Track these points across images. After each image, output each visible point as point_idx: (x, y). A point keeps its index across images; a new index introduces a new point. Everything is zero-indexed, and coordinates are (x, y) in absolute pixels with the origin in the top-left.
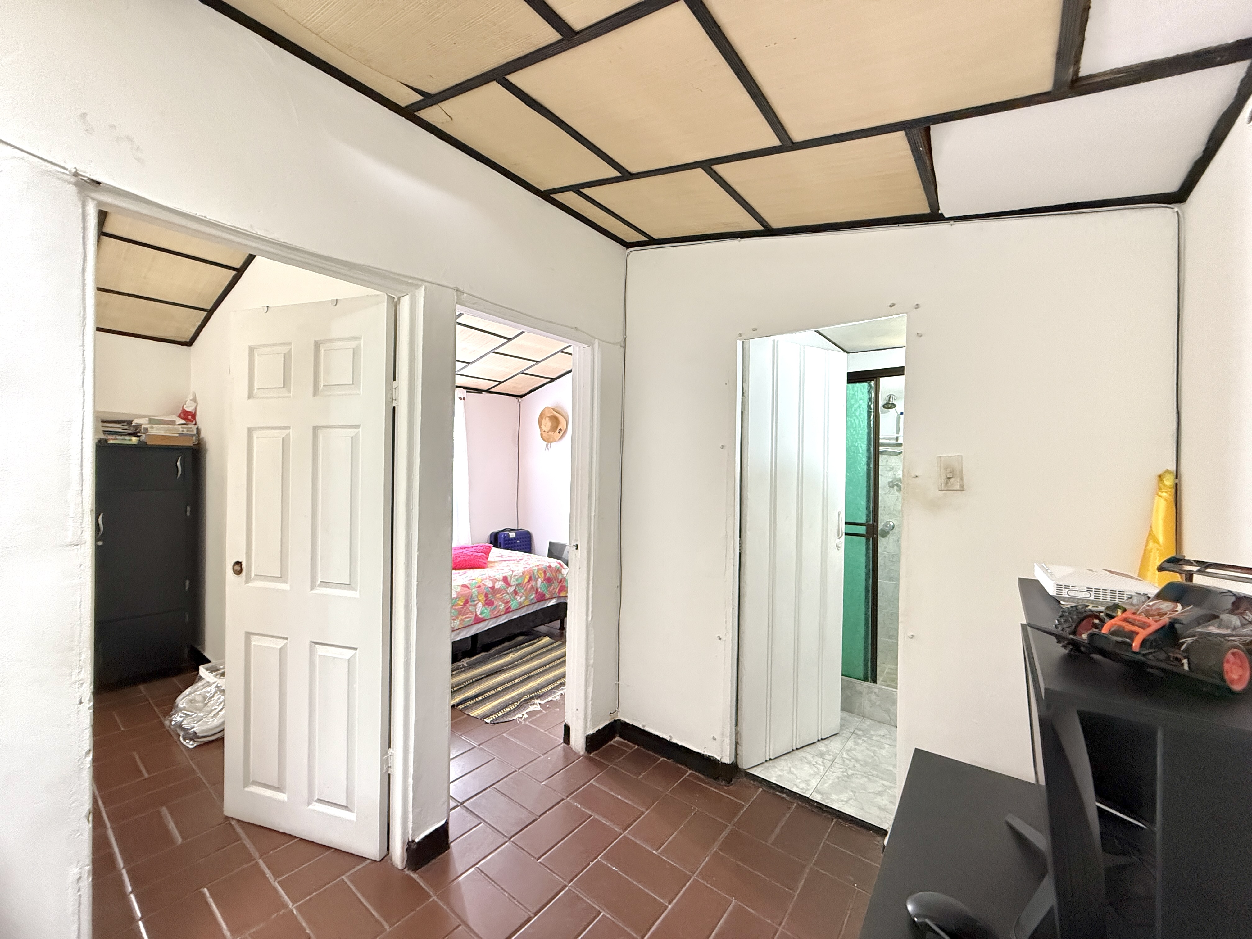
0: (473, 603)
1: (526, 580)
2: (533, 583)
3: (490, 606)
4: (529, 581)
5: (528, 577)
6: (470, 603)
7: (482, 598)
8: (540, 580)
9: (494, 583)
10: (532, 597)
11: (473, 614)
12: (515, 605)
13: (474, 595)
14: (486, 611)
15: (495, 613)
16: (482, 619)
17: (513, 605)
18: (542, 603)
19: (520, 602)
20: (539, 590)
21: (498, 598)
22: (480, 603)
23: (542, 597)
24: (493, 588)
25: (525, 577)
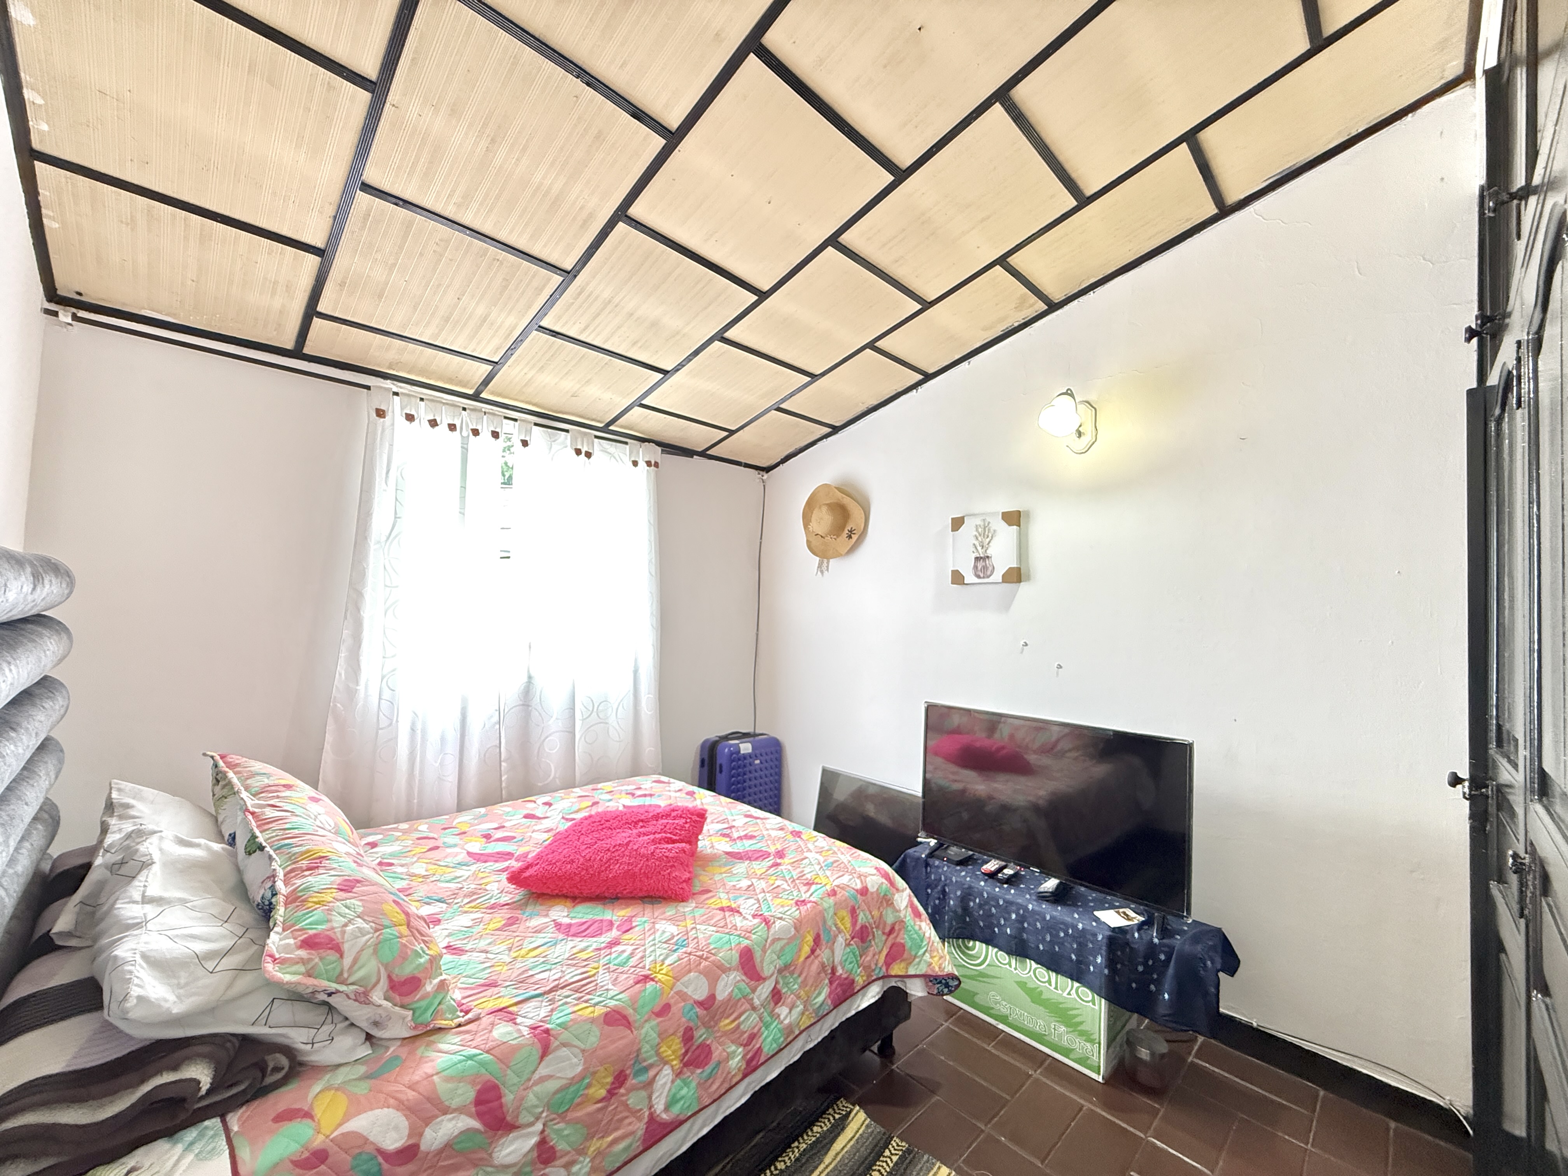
0: (643, 1078)
1: (806, 950)
2: (824, 955)
3: (698, 1067)
4: (813, 951)
5: (810, 939)
6: (632, 1082)
7: (673, 1049)
8: (840, 940)
9: (713, 981)
10: (821, 999)
11: (639, 1119)
12: (774, 1040)
13: (646, 1048)
14: (684, 1091)
15: (715, 1087)
16: (672, 1123)
17: (769, 1041)
18: (844, 1006)
19: (790, 1025)
20: (840, 971)
21: (725, 1034)
22: (667, 1071)
23: (844, 992)
24: (708, 1003)
25: (803, 938)
